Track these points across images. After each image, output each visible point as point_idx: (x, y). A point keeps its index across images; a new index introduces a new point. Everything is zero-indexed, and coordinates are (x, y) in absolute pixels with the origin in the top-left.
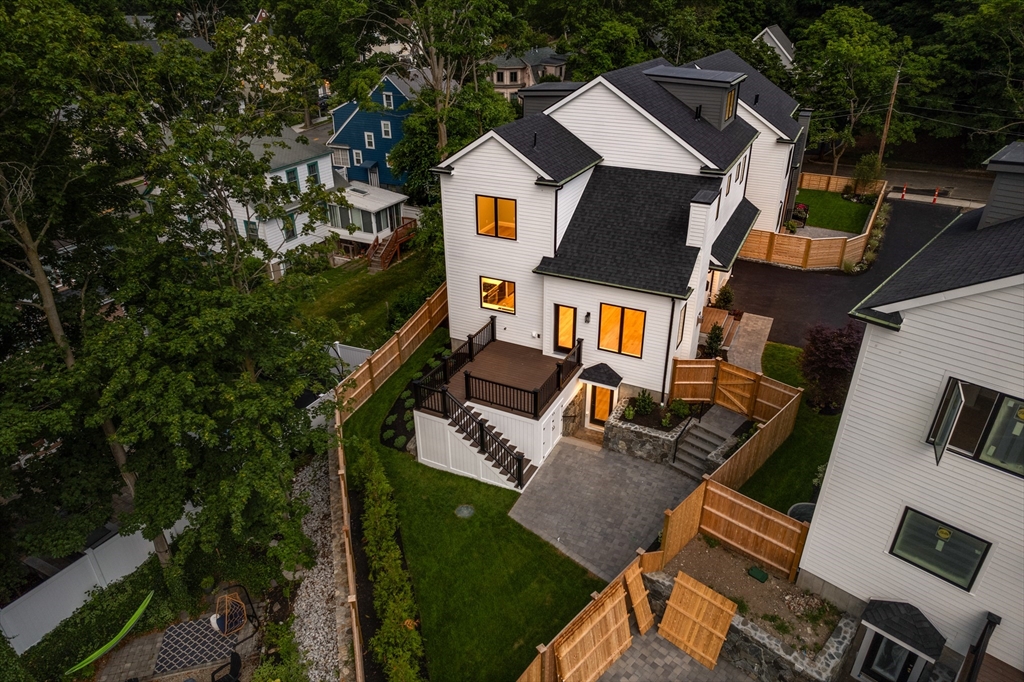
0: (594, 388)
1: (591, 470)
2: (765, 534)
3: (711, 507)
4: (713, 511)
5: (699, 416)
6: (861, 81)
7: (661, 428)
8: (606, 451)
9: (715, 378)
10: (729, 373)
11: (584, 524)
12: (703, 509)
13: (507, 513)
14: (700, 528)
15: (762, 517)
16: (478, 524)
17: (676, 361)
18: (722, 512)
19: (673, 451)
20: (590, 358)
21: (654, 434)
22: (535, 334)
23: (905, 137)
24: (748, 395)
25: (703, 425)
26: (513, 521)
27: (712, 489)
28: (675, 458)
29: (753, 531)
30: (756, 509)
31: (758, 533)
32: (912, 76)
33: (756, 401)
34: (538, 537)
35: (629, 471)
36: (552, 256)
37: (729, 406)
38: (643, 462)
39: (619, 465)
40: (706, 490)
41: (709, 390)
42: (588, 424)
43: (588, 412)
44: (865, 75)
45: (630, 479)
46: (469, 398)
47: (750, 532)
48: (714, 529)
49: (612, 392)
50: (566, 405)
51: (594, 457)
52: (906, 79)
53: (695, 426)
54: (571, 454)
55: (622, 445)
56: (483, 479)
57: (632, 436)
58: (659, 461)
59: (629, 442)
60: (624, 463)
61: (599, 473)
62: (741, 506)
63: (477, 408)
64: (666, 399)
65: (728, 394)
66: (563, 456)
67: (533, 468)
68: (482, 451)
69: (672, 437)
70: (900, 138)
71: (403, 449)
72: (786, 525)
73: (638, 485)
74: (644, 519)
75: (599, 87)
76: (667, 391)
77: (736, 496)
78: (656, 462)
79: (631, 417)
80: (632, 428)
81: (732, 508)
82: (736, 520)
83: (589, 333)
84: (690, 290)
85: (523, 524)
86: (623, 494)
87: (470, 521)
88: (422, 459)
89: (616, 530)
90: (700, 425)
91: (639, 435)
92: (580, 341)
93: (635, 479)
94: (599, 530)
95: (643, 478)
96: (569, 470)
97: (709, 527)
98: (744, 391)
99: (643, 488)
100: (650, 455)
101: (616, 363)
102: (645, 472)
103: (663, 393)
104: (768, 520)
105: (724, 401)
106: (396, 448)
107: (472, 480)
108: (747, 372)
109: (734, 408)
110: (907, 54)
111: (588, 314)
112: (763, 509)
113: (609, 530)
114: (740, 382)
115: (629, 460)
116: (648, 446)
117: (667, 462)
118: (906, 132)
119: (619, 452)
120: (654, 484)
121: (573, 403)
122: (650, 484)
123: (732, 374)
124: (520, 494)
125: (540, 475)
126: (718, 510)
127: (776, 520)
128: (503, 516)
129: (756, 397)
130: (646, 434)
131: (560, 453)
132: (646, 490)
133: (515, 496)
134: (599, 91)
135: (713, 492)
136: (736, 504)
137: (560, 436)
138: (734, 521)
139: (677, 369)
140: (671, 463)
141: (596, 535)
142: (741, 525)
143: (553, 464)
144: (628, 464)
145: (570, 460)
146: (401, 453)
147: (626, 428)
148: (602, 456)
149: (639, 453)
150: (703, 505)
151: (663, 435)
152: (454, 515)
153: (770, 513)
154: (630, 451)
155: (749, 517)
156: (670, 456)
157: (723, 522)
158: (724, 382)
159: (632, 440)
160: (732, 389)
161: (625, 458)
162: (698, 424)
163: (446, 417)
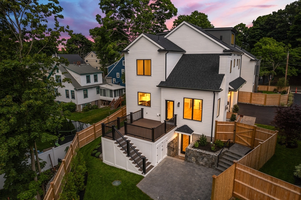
0: (182, 135)
1: (179, 169)
2: (275, 196)
3: (239, 180)
4: (240, 182)
5: (228, 147)
6: (275, 57)
7: (211, 150)
8: (186, 162)
9: (234, 130)
10: (241, 127)
11: (172, 192)
12: (234, 181)
13: (136, 185)
14: (233, 193)
15: (271, 184)
16: (121, 189)
17: (216, 122)
18: (246, 183)
19: (217, 162)
20: (180, 123)
21: (207, 153)
22: (158, 114)
23: (293, 73)
24: (250, 137)
25: (230, 150)
26: (138, 189)
27: (239, 168)
28: (218, 165)
29: (266, 194)
30: (267, 179)
31: (269, 196)
32: (293, 55)
33: (254, 139)
34: (148, 197)
35: (196, 171)
36: (165, 81)
37: (242, 143)
38: (203, 167)
39: (192, 168)
40: (236, 169)
41: (232, 137)
42: (180, 154)
43: (180, 148)
44: (276, 55)
45: (197, 173)
46: (126, 134)
47: (264, 195)
48: (242, 194)
49: (190, 136)
50: (169, 141)
51: (180, 164)
52: (291, 56)
53: (227, 151)
54: (170, 163)
55: (193, 159)
56: (128, 170)
57: (198, 154)
58: (211, 167)
59: (196, 157)
60: (194, 167)
61: (182, 170)
62: (257, 178)
63: (129, 138)
64: (213, 140)
65: (241, 138)
66: (167, 163)
67: (152, 167)
68: (128, 156)
69: (216, 154)
70: (292, 74)
71: (98, 157)
72: (289, 189)
73: (200, 176)
74: (203, 191)
75: (184, 25)
76: (213, 136)
77: (253, 172)
78: (209, 167)
79: (197, 146)
80: (198, 151)
81: (252, 180)
82: (255, 187)
83: (179, 112)
84: (221, 90)
85: (143, 190)
86: (193, 179)
87: (117, 187)
88: (105, 161)
89: (188, 196)
90: (229, 151)
91: (201, 154)
92: (176, 115)
93: (199, 174)
94: (180, 195)
95: (203, 174)
96: (168, 168)
97: (239, 193)
98: (248, 135)
99: (203, 178)
100: (206, 164)
101: (191, 124)
102: (204, 171)
103: (212, 137)
104: (276, 186)
105: (239, 141)
106: (96, 157)
107: (124, 170)
108: (249, 126)
109: (244, 144)
110: (290, 49)
111: (179, 103)
112: (272, 180)
113: (185, 196)
114: (246, 131)
115: (197, 166)
116: (205, 159)
117: (214, 167)
118: (294, 72)
119: (192, 163)
120: (208, 176)
121: (172, 142)
122: (206, 176)
123: (242, 128)
124: (144, 177)
125: (154, 170)
126: (243, 181)
127: (281, 186)
128: (134, 186)
129: (254, 137)
130: (204, 153)
131: (165, 162)
132: (204, 179)
133: (141, 178)
134: (184, 27)
135: (239, 170)
136: (254, 176)
137: (166, 156)
138: (253, 188)
139: (217, 126)
140: (216, 167)
141: (178, 197)
142: (258, 190)
143: (162, 166)
144: (196, 168)
145: (170, 165)
146: (97, 159)
147: (195, 151)
148: (184, 164)
149: (201, 163)
150: (234, 179)
151: (212, 154)
152: (111, 184)
153: (277, 182)
154: (197, 162)
155: (263, 185)
156: (216, 164)
157: (246, 189)
158: (239, 132)
159: (198, 156)
160: (242, 135)
161: (195, 165)
162: (228, 150)
163: (114, 139)
